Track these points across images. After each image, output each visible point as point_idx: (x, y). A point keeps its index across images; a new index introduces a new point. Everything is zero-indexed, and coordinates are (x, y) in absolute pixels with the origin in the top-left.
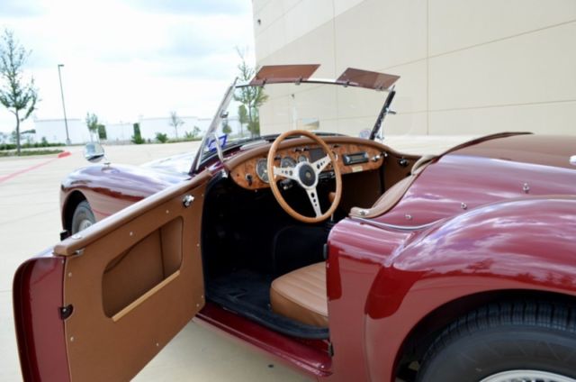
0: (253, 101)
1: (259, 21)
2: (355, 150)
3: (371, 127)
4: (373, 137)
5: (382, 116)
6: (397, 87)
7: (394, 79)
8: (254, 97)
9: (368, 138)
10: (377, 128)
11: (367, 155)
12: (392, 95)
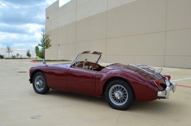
0: (46, 47)
1: (48, 18)
2: (94, 65)
3: (97, 61)
4: (97, 63)
5: (99, 59)
6: (102, 54)
7: (101, 53)
8: (46, 45)
9: (96, 63)
10: (98, 61)
11: (96, 66)
12: (101, 56)
